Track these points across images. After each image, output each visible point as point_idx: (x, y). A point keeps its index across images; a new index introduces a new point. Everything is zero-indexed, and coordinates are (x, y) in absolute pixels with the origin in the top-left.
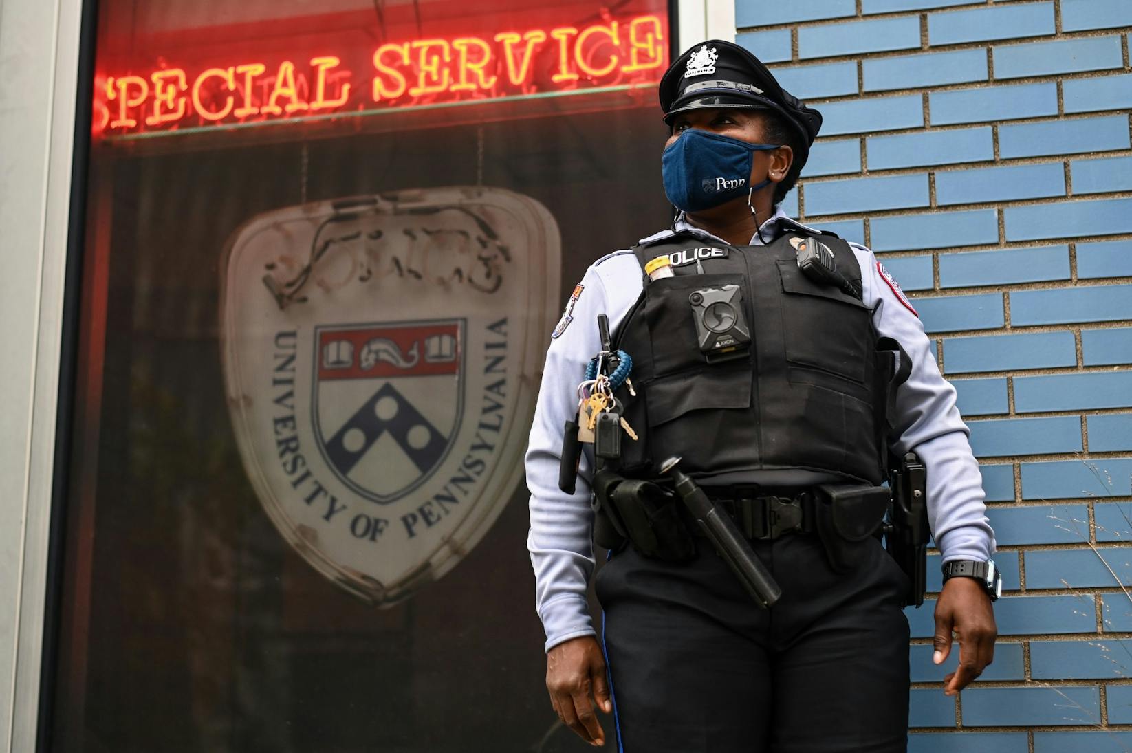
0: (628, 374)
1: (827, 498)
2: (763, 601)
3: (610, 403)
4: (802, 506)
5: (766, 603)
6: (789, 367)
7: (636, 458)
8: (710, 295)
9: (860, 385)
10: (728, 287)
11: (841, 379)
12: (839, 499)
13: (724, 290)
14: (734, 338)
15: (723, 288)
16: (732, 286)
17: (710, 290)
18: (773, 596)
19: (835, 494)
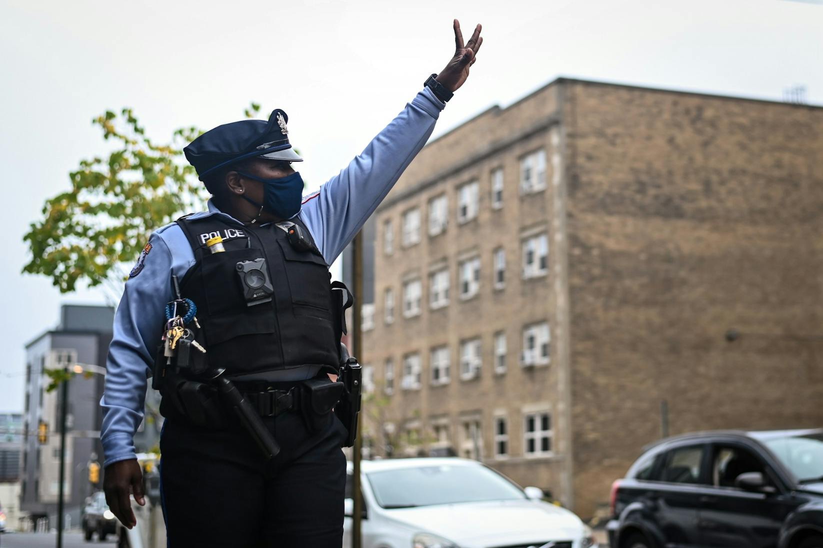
0: (195, 314)
1: (308, 390)
2: (270, 454)
3: (186, 333)
4: (293, 395)
5: (271, 455)
6: (294, 306)
7: (199, 366)
8: (248, 265)
9: (326, 311)
10: (258, 259)
11: (318, 310)
12: (316, 391)
13: (256, 262)
14: (264, 291)
15: (256, 260)
16: (261, 259)
17: (247, 262)
18: (276, 451)
19: (314, 388)
